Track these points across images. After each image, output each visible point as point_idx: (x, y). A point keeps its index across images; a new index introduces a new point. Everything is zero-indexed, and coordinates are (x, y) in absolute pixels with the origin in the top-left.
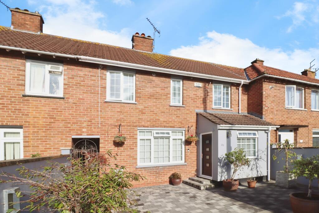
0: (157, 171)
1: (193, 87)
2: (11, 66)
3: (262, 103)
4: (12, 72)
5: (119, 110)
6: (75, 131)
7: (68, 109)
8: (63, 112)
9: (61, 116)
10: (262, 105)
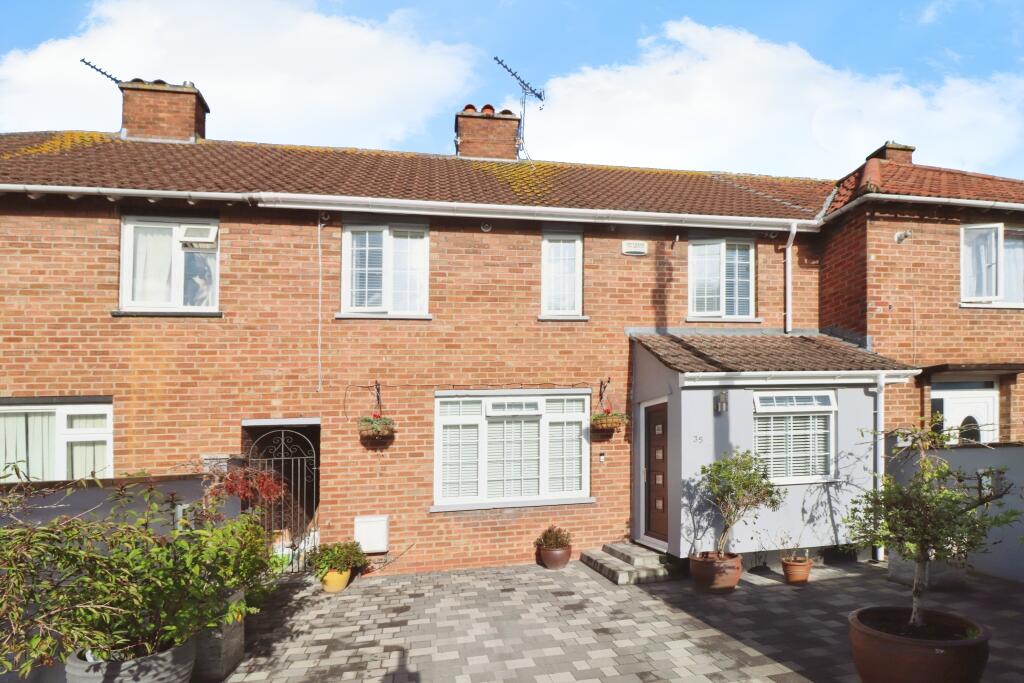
0: (495, 523)
1: (617, 256)
2: (83, 239)
3: (865, 293)
4: (85, 253)
5: (377, 340)
6: (252, 406)
7: (231, 346)
8: (218, 355)
9: (212, 366)
10: (865, 299)
